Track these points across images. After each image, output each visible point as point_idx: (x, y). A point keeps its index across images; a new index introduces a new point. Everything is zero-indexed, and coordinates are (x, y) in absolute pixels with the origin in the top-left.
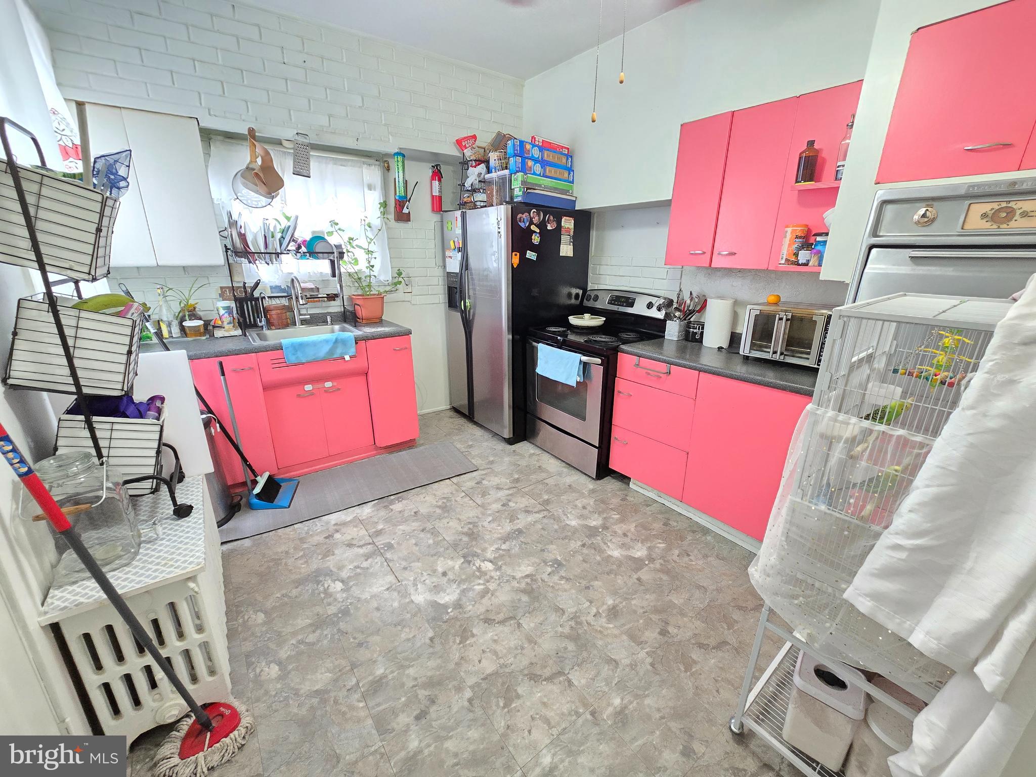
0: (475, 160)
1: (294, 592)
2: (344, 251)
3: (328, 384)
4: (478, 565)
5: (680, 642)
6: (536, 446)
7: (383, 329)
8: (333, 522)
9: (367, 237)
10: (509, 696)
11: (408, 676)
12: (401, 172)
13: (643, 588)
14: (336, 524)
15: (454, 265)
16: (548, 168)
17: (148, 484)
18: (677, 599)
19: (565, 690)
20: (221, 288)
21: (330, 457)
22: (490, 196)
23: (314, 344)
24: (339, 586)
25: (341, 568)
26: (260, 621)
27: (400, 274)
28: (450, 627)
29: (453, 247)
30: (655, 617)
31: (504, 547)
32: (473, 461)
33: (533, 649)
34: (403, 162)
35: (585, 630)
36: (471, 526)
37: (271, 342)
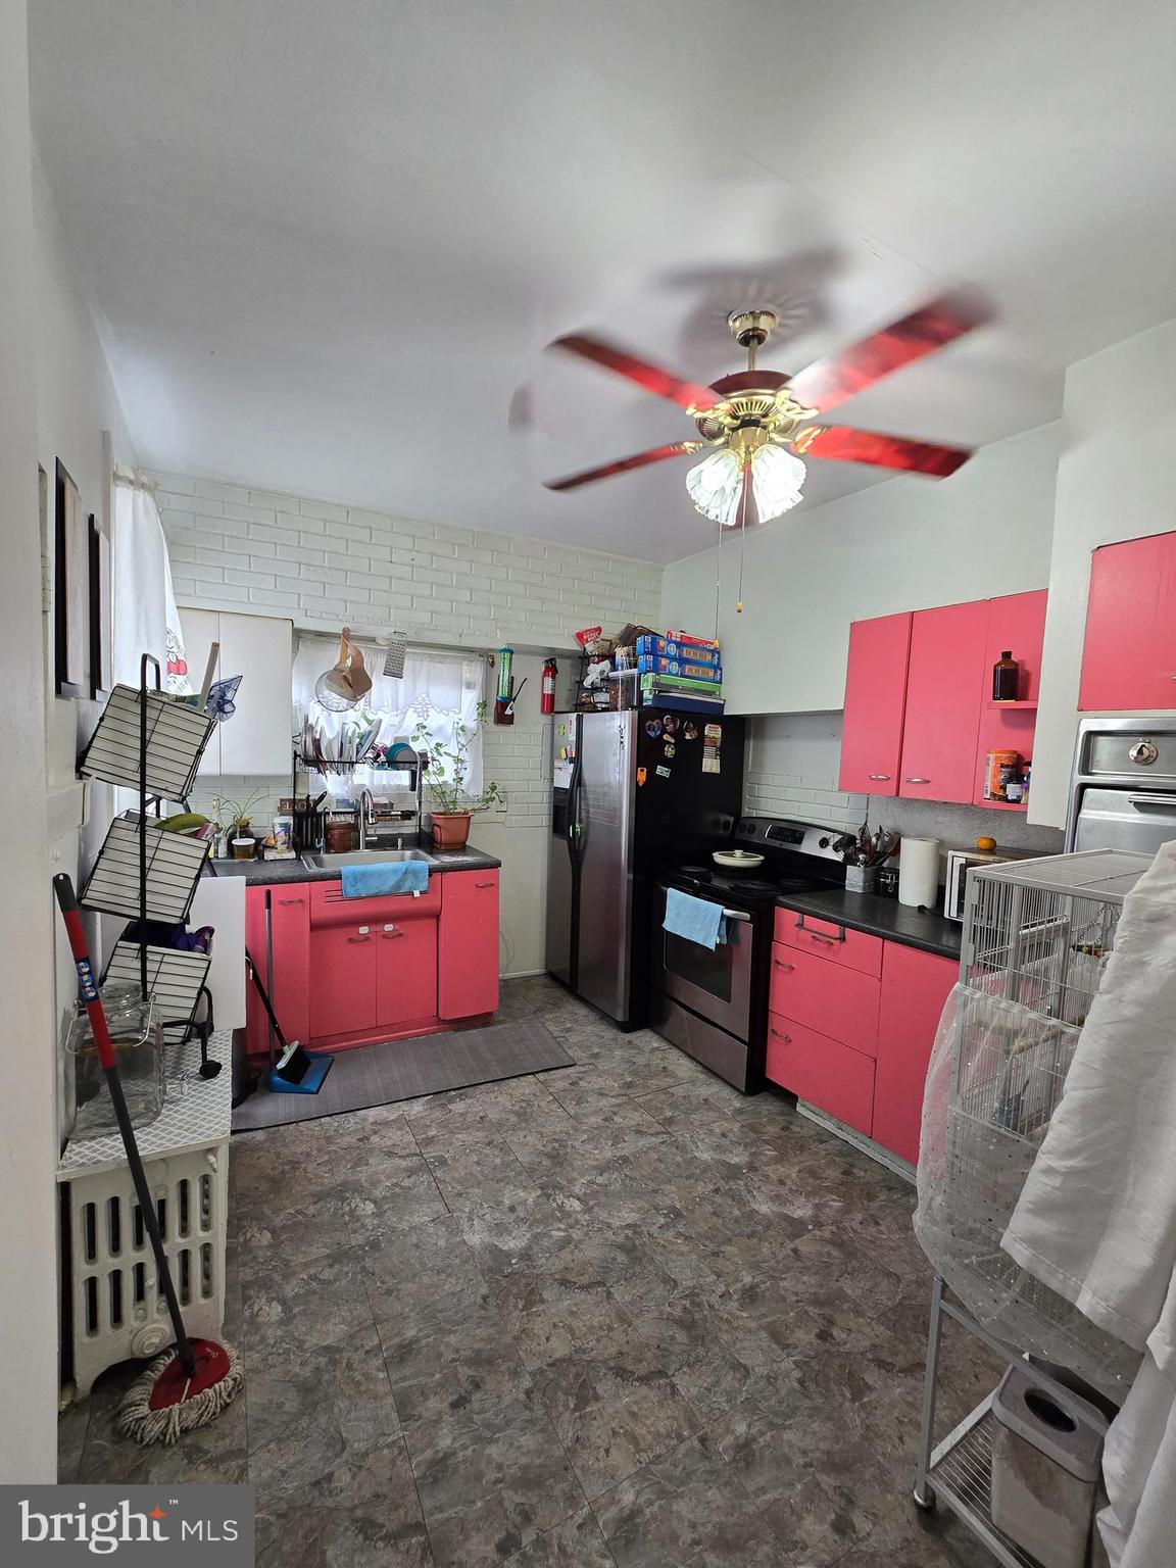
0: (598, 656)
1: (312, 1210)
2: (429, 760)
3: (389, 927)
4: (559, 1202)
5: (849, 1354)
6: (662, 1037)
7: (465, 858)
8: (371, 1120)
9: (459, 742)
10: (584, 1396)
11: (448, 1345)
12: (507, 667)
13: (799, 1264)
14: (375, 1123)
15: (564, 780)
16: (687, 667)
17: (180, 1031)
18: (852, 1289)
19: (666, 1400)
20: (281, 800)
21: (378, 1029)
22: (614, 698)
23: (380, 874)
24: (370, 1207)
25: (374, 1184)
26: (265, 1243)
27: (493, 788)
28: (512, 1284)
29: (564, 756)
30: (813, 1311)
31: (600, 1180)
32: (569, 1051)
33: (625, 1331)
34: (511, 659)
35: (706, 1316)
36: (556, 1145)
37: (328, 869)
